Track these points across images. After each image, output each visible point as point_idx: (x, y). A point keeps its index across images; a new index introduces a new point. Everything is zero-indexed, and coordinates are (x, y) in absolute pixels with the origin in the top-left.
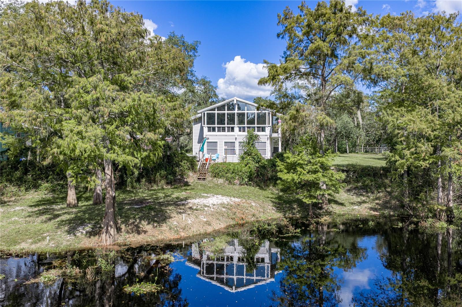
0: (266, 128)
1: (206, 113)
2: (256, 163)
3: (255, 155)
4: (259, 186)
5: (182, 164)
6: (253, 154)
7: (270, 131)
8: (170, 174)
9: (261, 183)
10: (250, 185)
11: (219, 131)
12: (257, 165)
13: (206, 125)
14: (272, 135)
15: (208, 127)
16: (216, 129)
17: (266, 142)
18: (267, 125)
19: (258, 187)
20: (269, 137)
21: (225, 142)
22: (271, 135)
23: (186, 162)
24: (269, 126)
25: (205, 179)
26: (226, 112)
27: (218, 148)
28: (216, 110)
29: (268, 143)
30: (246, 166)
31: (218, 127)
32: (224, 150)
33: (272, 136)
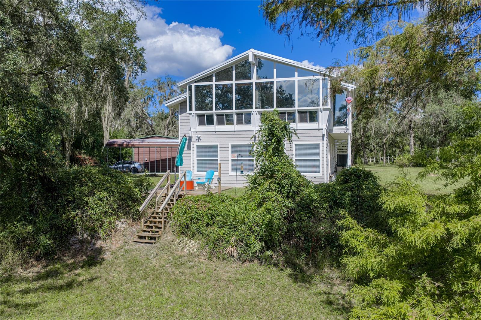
0: (319, 113)
1: (193, 85)
2: (288, 197)
3: (284, 178)
4: (294, 266)
5: (91, 200)
6: (279, 175)
7: (329, 120)
8: (45, 233)
9: (298, 255)
10: (268, 261)
11: (220, 122)
12: (290, 204)
13: (194, 111)
14: (332, 130)
15: (200, 116)
16: (215, 119)
17: (318, 145)
18: (321, 107)
19: (289, 271)
20: (325, 132)
21: (233, 146)
22: (329, 131)
23: (105, 194)
24: (325, 110)
25: (154, 238)
26: (234, 82)
27: (219, 159)
28: (214, 78)
29: (324, 146)
30: (260, 205)
31: (218, 115)
32: (230, 162)
33: (334, 132)
